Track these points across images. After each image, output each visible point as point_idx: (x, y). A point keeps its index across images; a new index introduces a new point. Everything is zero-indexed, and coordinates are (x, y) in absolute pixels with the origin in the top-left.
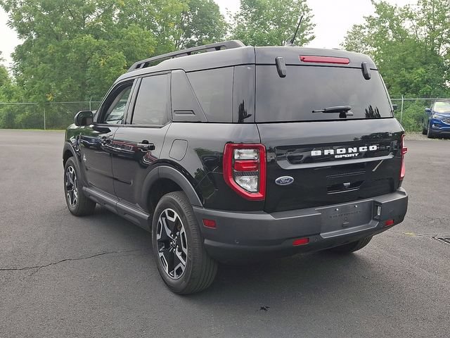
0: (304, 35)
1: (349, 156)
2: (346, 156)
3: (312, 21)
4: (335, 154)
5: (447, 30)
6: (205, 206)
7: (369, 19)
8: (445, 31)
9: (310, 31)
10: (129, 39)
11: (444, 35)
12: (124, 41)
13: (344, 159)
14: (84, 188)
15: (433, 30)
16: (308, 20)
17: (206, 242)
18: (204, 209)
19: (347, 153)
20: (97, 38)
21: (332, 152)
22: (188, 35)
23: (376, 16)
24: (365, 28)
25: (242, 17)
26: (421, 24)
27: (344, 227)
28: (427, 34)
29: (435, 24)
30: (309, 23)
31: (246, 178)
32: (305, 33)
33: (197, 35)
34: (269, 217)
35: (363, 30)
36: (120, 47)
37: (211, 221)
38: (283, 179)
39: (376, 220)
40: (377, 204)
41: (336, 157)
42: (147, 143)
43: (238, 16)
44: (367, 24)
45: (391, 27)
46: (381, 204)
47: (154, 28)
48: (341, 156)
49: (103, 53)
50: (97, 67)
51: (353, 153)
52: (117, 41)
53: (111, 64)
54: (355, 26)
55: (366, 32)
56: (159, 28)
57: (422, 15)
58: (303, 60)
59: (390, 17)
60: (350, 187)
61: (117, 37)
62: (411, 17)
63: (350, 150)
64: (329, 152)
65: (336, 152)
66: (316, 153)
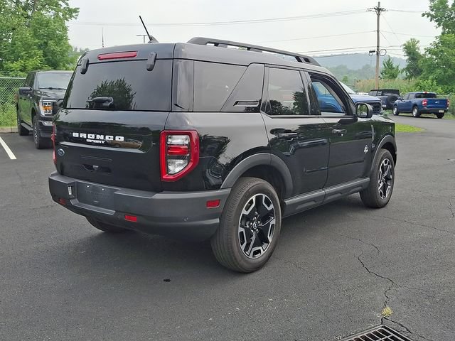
1: (97, 141)
2: (94, 141)
4: (87, 138)
13: (92, 144)
19: (95, 139)
38: (60, 151)
41: (87, 140)
48: (91, 141)
63: (98, 137)
64: (83, 135)
65: (87, 136)
66: (75, 135)
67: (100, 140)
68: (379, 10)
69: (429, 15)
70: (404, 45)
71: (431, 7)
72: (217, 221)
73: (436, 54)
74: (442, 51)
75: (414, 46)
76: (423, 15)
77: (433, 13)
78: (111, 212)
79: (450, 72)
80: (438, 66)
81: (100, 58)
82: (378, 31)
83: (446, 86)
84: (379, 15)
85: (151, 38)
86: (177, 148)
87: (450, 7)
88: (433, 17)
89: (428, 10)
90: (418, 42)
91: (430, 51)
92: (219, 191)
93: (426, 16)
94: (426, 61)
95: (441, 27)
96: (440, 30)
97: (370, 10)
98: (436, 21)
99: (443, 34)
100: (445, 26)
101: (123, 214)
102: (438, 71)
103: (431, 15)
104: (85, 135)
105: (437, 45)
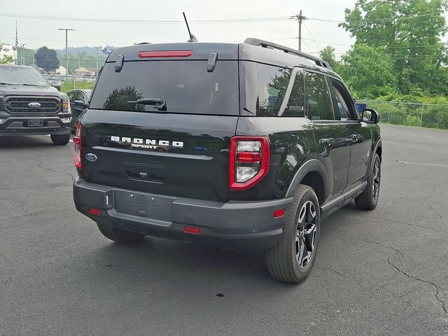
1: (146, 147)
2: (143, 146)
4: (132, 142)
13: (140, 149)
19: (144, 144)
38: (90, 156)
41: (133, 145)
48: (138, 146)
63: (148, 141)
64: (126, 140)
65: (132, 140)
66: (115, 139)
67: (150, 144)
68: (301, 18)
69: (344, 25)
70: (321, 51)
71: (346, 18)
72: (280, 231)
73: (351, 62)
74: (357, 59)
75: (330, 53)
76: (340, 26)
77: (348, 23)
78: (167, 224)
79: (364, 78)
80: (352, 73)
81: (140, 56)
82: (300, 38)
83: (360, 91)
84: (300, 23)
85: (192, 37)
86: (246, 154)
87: (363, 18)
88: (348, 28)
89: (344, 21)
90: (334, 50)
91: (346, 59)
92: (284, 200)
93: (342, 26)
94: (342, 68)
95: (355, 36)
96: (354, 39)
97: (292, 18)
98: (351, 31)
99: (357, 43)
100: (360, 36)
101: (183, 225)
102: (353, 77)
103: (347, 26)
104: (129, 140)
105: (352, 54)
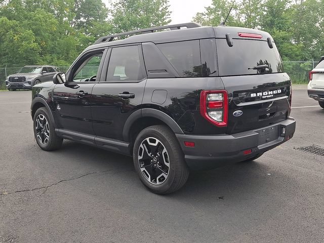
0: (164, 19)
1: (269, 96)
2: (267, 96)
3: (169, 9)
4: (263, 95)
5: (259, 17)
6: (185, 133)
7: (208, 9)
8: (257, 17)
9: (168, 16)
10: (36, 20)
11: (256, 20)
12: (32, 22)
13: (267, 99)
14: (57, 130)
15: (249, 16)
16: (166, 8)
17: (186, 157)
18: (185, 135)
19: (268, 95)
20: (10, 19)
21: (261, 94)
22: (78, 17)
23: (212, 7)
24: (205, 15)
25: (120, 5)
26: (243, 13)
27: (267, 142)
28: (246, 20)
29: (251, 12)
30: (167, 11)
31: (215, 113)
32: (164, 17)
33: (85, 17)
34: (231, 137)
35: (203, 17)
36: (29, 26)
37: (191, 143)
38: (238, 112)
39: (283, 136)
40: (282, 127)
41: (263, 97)
42: (128, 93)
43: (117, 4)
44: (207, 12)
45: (223, 15)
46: (285, 126)
47: (53, 12)
48: (265, 97)
49: (15, 30)
50: (12, 41)
51: (271, 95)
52: (26, 22)
53: (23, 39)
54: (198, 14)
55: (206, 18)
56: (56, 12)
57: (242, 7)
58: (240, 35)
59: (222, 8)
60: (270, 116)
61: (26, 18)
62: (236, 8)
64: (259, 94)
65: (262, 94)
66: (253, 95)
